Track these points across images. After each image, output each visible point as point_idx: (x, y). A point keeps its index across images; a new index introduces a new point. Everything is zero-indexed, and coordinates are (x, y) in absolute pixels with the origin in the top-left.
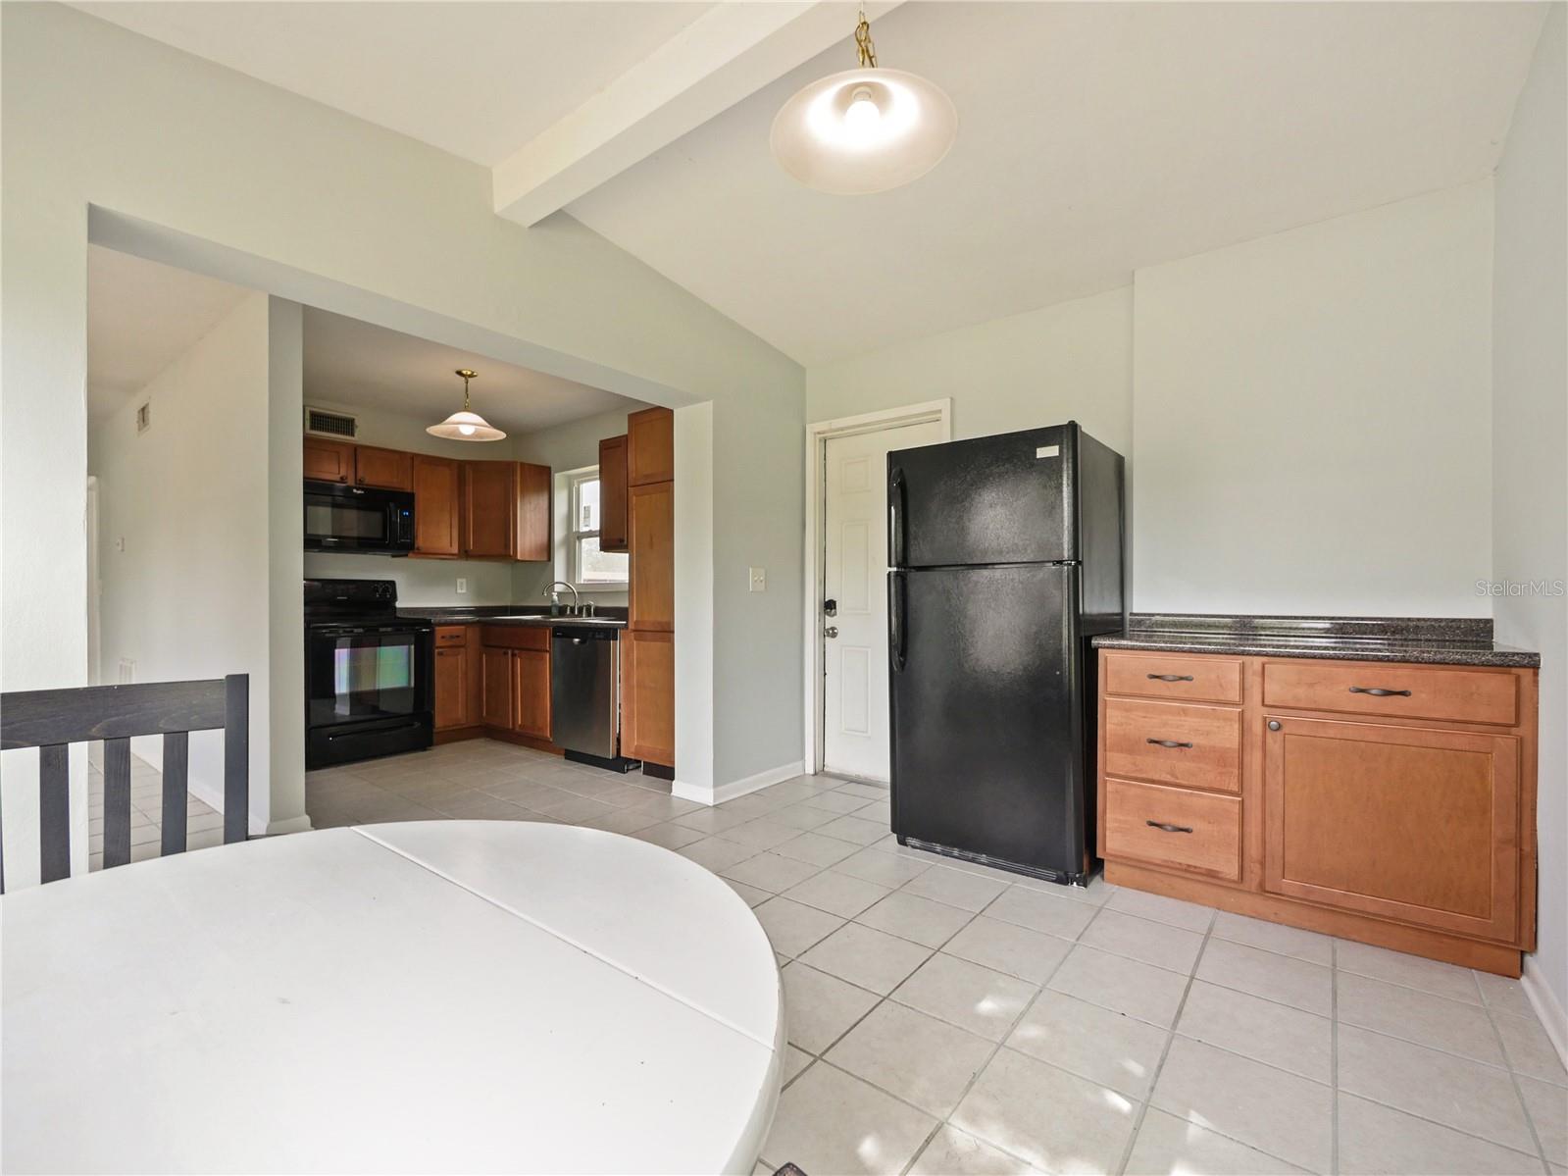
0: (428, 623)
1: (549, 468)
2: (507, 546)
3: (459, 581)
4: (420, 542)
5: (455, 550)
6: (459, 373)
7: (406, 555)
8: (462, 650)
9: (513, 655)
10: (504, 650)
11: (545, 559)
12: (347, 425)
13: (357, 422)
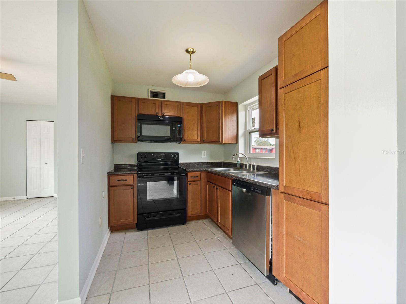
0: (185, 171)
1: (237, 103)
2: (219, 138)
3: (203, 152)
4: (186, 137)
5: (199, 140)
6: (187, 51)
7: (180, 143)
8: (199, 182)
9: (217, 189)
10: (213, 185)
11: (235, 142)
12: (162, 95)
13: (166, 93)
